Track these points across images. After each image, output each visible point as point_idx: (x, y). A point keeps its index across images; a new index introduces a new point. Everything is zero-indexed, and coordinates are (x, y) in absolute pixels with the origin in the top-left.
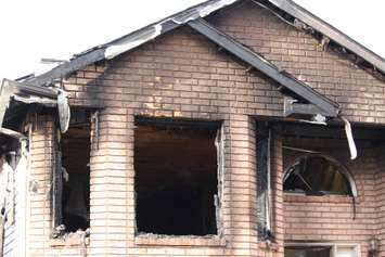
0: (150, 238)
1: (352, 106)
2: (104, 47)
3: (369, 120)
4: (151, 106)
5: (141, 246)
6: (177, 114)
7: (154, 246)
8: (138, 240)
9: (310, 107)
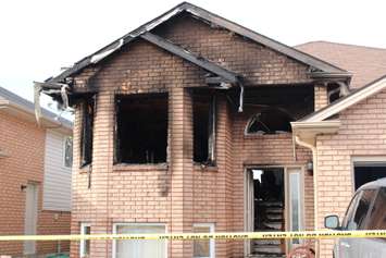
0: (122, 166)
1: (257, 74)
2: (90, 57)
3: (269, 83)
4: (124, 88)
5: (117, 171)
6: (140, 91)
7: (124, 171)
8: (115, 168)
9: (218, 78)
